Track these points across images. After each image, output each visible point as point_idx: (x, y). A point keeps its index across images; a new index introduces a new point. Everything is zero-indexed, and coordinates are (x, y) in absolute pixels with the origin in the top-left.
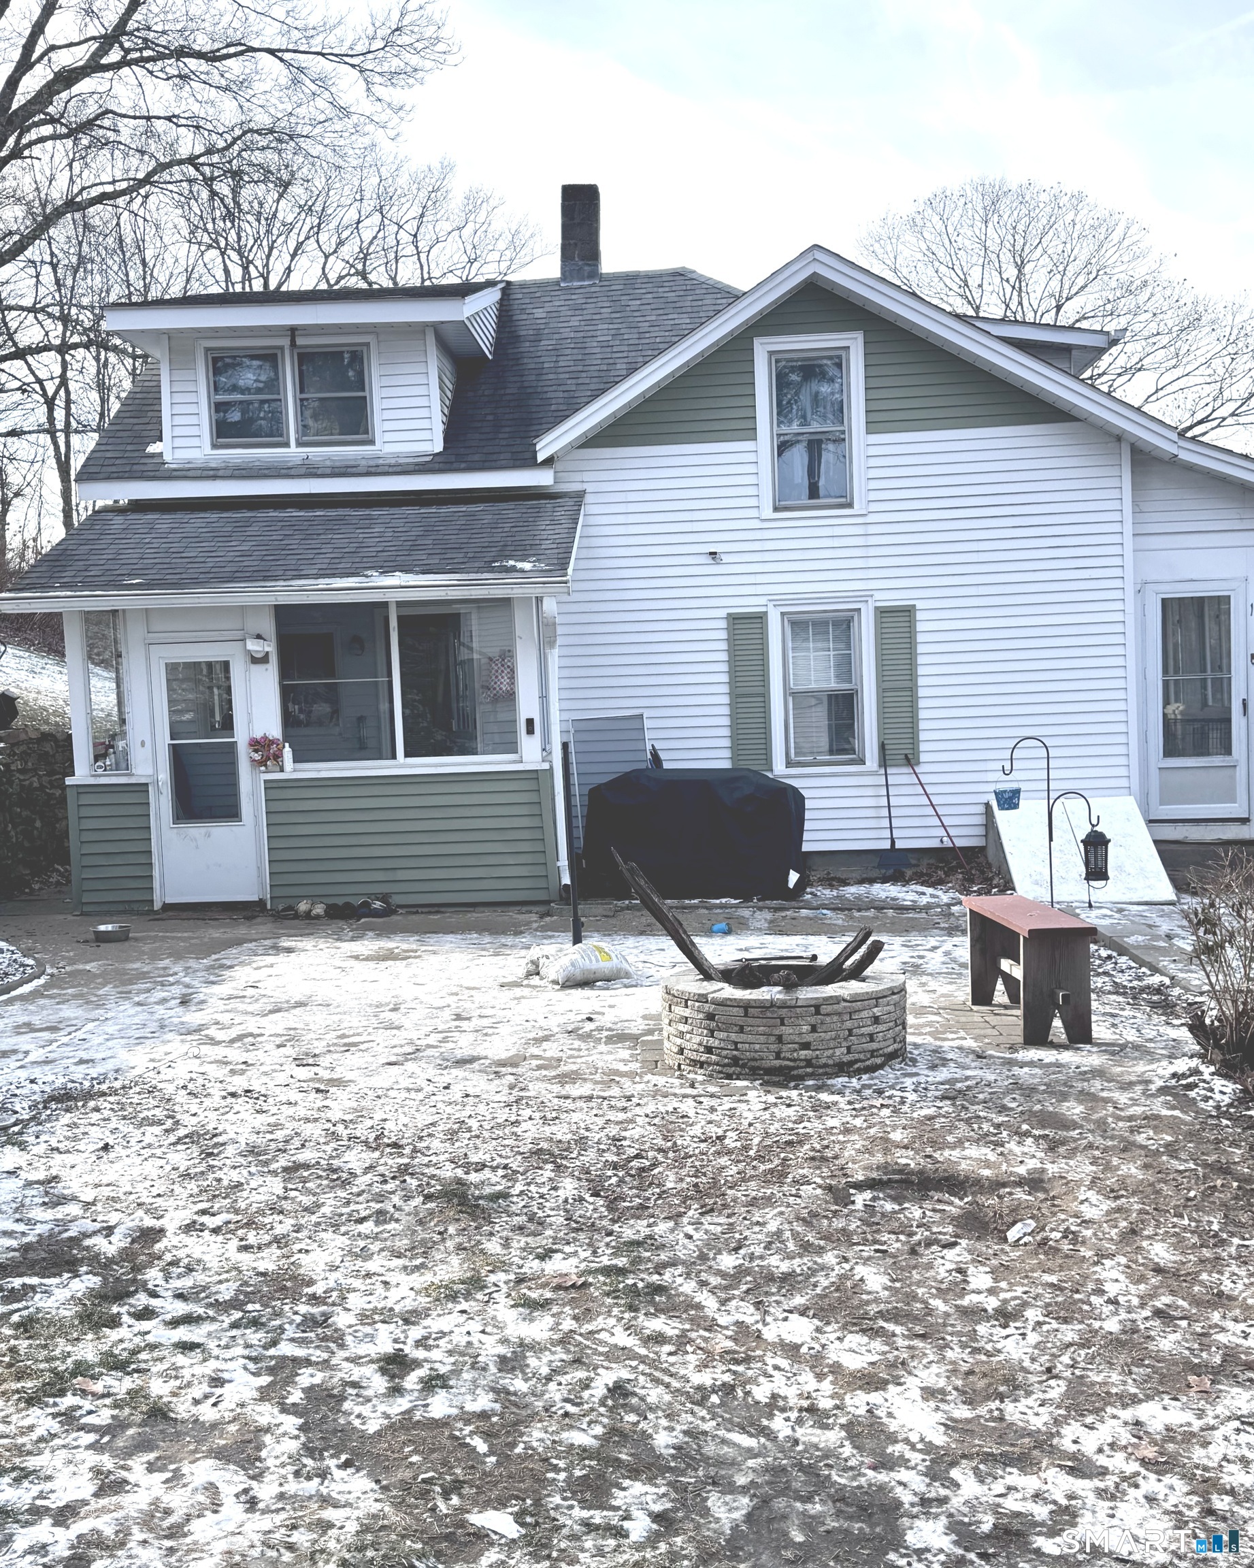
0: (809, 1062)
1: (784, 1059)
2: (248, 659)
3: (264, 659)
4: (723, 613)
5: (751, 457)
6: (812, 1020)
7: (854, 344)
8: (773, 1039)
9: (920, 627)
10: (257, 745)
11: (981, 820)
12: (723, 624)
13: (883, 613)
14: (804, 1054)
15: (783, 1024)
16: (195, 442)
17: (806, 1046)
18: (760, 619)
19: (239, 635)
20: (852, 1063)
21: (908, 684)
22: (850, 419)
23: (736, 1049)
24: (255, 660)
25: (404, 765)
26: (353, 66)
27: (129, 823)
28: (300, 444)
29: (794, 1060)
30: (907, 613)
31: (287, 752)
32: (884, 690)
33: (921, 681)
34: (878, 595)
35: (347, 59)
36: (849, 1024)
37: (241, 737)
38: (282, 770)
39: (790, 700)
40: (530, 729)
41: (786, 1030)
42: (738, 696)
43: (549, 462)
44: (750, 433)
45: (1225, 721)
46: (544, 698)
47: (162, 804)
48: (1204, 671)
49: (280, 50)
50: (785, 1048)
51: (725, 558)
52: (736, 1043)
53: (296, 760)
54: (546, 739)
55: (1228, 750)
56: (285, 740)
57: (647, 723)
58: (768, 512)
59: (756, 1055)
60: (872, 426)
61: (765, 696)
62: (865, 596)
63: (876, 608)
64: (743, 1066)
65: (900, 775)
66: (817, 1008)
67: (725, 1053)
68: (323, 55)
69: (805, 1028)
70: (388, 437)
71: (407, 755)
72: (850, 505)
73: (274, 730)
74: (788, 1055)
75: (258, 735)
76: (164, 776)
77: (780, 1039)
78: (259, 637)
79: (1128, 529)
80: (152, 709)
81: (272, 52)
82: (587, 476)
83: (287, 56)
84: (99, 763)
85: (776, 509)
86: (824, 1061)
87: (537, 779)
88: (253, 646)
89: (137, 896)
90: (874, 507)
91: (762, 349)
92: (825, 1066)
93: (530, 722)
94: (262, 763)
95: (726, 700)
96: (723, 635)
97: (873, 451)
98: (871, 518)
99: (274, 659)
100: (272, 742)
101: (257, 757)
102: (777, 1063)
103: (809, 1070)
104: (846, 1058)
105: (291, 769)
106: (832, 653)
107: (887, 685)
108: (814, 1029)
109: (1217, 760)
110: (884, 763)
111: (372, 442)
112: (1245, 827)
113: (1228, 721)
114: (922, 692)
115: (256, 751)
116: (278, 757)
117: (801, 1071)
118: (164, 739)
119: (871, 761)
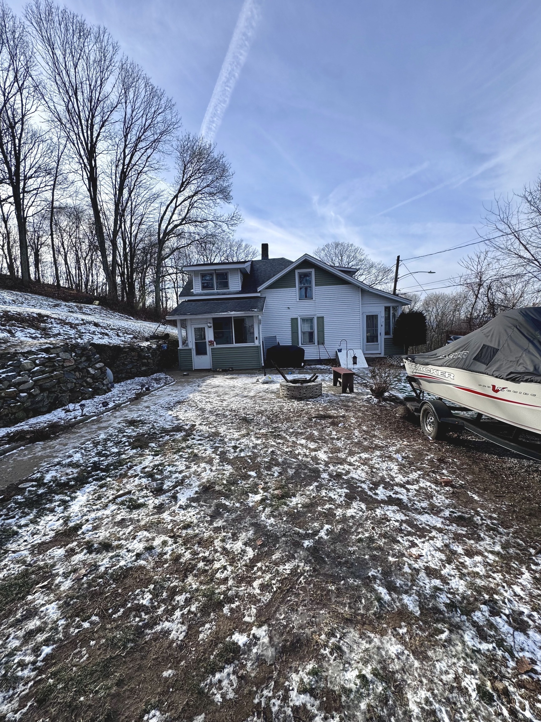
2: (208, 327)
3: (211, 327)
4: (290, 318)
5: (295, 290)
6: (306, 389)
7: (313, 271)
8: (299, 392)
9: (325, 320)
10: (210, 342)
11: (335, 354)
12: (290, 320)
13: (318, 318)
16: (199, 289)
17: (305, 394)
18: (297, 319)
19: (206, 323)
21: (322, 330)
22: (312, 284)
23: (293, 394)
25: (235, 345)
27: (188, 355)
28: (217, 289)
29: (303, 396)
30: (323, 317)
31: (215, 343)
32: (318, 331)
33: (325, 330)
34: (317, 315)
35: (224, 222)
36: (312, 390)
37: (207, 340)
39: (302, 333)
41: (301, 391)
42: (293, 333)
43: (260, 292)
44: (295, 286)
46: (259, 333)
47: (194, 352)
48: (374, 328)
49: (213, 221)
50: (301, 394)
51: (291, 308)
54: (259, 341)
55: (377, 341)
56: (214, 341)
57: (277, 337)
58: (298, 300)
59: (296, 395)
60: (316, 285)
61: (298, 333)
62: (315, 315)
64: (294, 397)
65: (321, 346)
66: (307, 387)
67: (291, 395)
68: (220, 221)
69: (305, 391)
70: (232, 288)
71: (235, 343)
72: (312, 299)
73: (213, 339)
75: (210, 340)
76: (194, 347)
78: (210, 323)
79: (360, 303)
80: (192, 336)
81: (211, 221)
82: (266, 294)
84: (183, 345)
87: (258, 348)
88: (209, 325)
89: (190, 368)
90: (317, 299)
91: (297, 272)
92: (308, 397)
93: (257, 338)
94: (211, 345)
95: (291, 333)
96: (290, 322)
97: (316, 290)
98: (316, 301)
100: (212, 341)
102: (300, 397)
103: (305, 398)
104: (312, 396)
105: (215, 346)
106: (309, 325)
109: (376, 343)
110: (318, 344)
111: (229, 289)
112: (380, 355)
113: (378, 336)
114: (325, 332)
116: (213, 344)
118: (194, 341)
119: (316, 344)
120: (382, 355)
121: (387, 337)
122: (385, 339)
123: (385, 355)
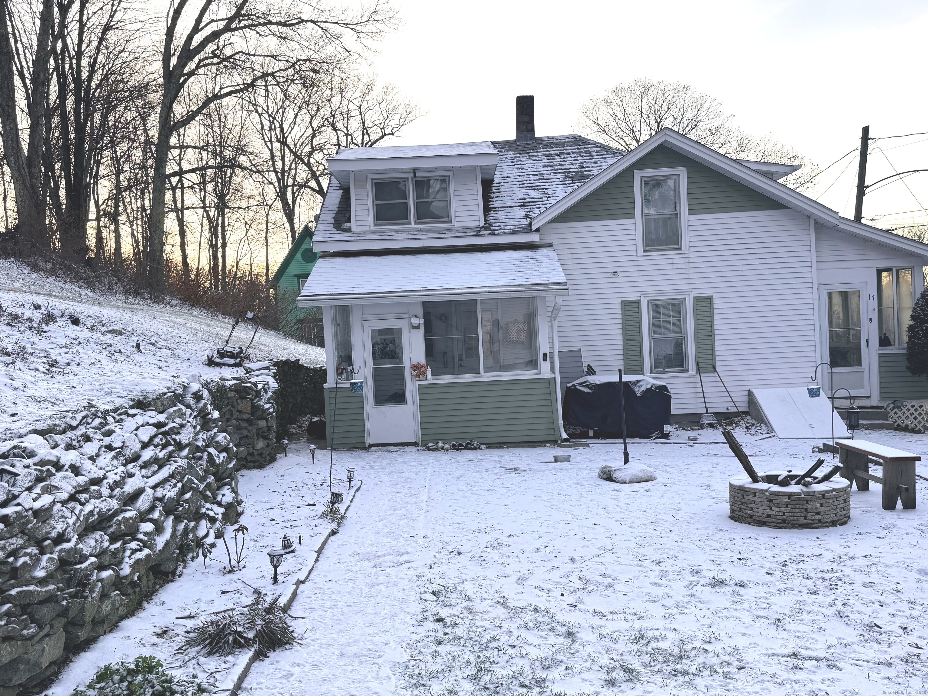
0: (820, 521)
1: (808, 519)
2: (411, 327)
3: (418, 327)
4: (619, 301)
5: (633, 227)
6: (821, 502)
7: (682, 172)
8: (803, 510)
9: (715, 306)
10: (415, 367)
11: (746, 399)
12: (619, 306)
13: (697, 300)
14: (817, 517)
15: (807, 503)
16: (366, 223)
17: (818, 513)
18: (637, 303)
19: (406, 315)
20: (837, 521)
21: (710, 334)
22: (680, 208)
23: (784, 515)
24: (414, 327)
25: (484, 376)
26: (352, 29)
27: (354, 406)
28: (416, 223)
29: (813, 520)
30: (709, 300)
31: (429, 371)
32: (698, 337)
33: (716, 332)
34: (695, 292)
35: (350, 26)
36: (836, 503)
37: (407, 364)
38: (426, 380)
39: (652, 342)
40: (545, 359)
41: (809, 506)
42: (627, 340)
43: (538, 230)
44: (632, 215)
45: (859, 349)
46: (552, 342)
47: (369, 396)
48: (849, 326)
49: (317, 22)
50: (809, 514)
51: (620, 275)
52: (784, 513)
53: (433, 374)
54: (552, 363)
55: (859, 364)
56: (427, 365)
57: (583, 354)
58: (640, 252)
59: (795, 518)
60: (691, 211)
61: (640, 340)
62: (689, 291)
63: (694, 297)
64: (788, 523)
65: (708, 378)
66: (823, 496)
67: (778, 517)
68: (338, 24)
69: (818, 505)
70: (458, 219)
71: (485, 372)
72: (680, 249)
73: (423, 361)
74: (810, 518)
75: (415, 363)
76: (370, 383)
77: (806, 510)
78: (416, 316)
79: (814, 259)
80: (364, 351)
81: (314, 22)
82: (553, 236)
83: (323, 25)
84: (339, 377)
85: (644, 251)
86: (826, 520)
87: (549, 382)
88: (415, 321)
89: (358, 440)
90: (692, 249)
91: (638, 175)
92: (827, 522)
93: (545, 355)
94: (418, 376)
95: (621, 342)
96: (620, 311)
97: (691, 223)
98: (691, 255)
99: (422, 327)
100: (422, 366)
101: (415, 373)
102: (805, 521)
103: (820, 524)
104: (835, 519)
105: (431, 379)
106: (671, 319)
107: (699, 334)
108: (822, 505)
109: (855, 369)
110: (699, 371)
111: (450, 222)
112: (868, 400)
113: (860, 349)
114: (716, 338)
115: (414, 371)
116: (424, 373)
117: (816, 525)
118: (370, 365)
119: (692, 371)
120: (874, 401)
121: (886, 351)
122: (880, 356)
123: (882, 399)
